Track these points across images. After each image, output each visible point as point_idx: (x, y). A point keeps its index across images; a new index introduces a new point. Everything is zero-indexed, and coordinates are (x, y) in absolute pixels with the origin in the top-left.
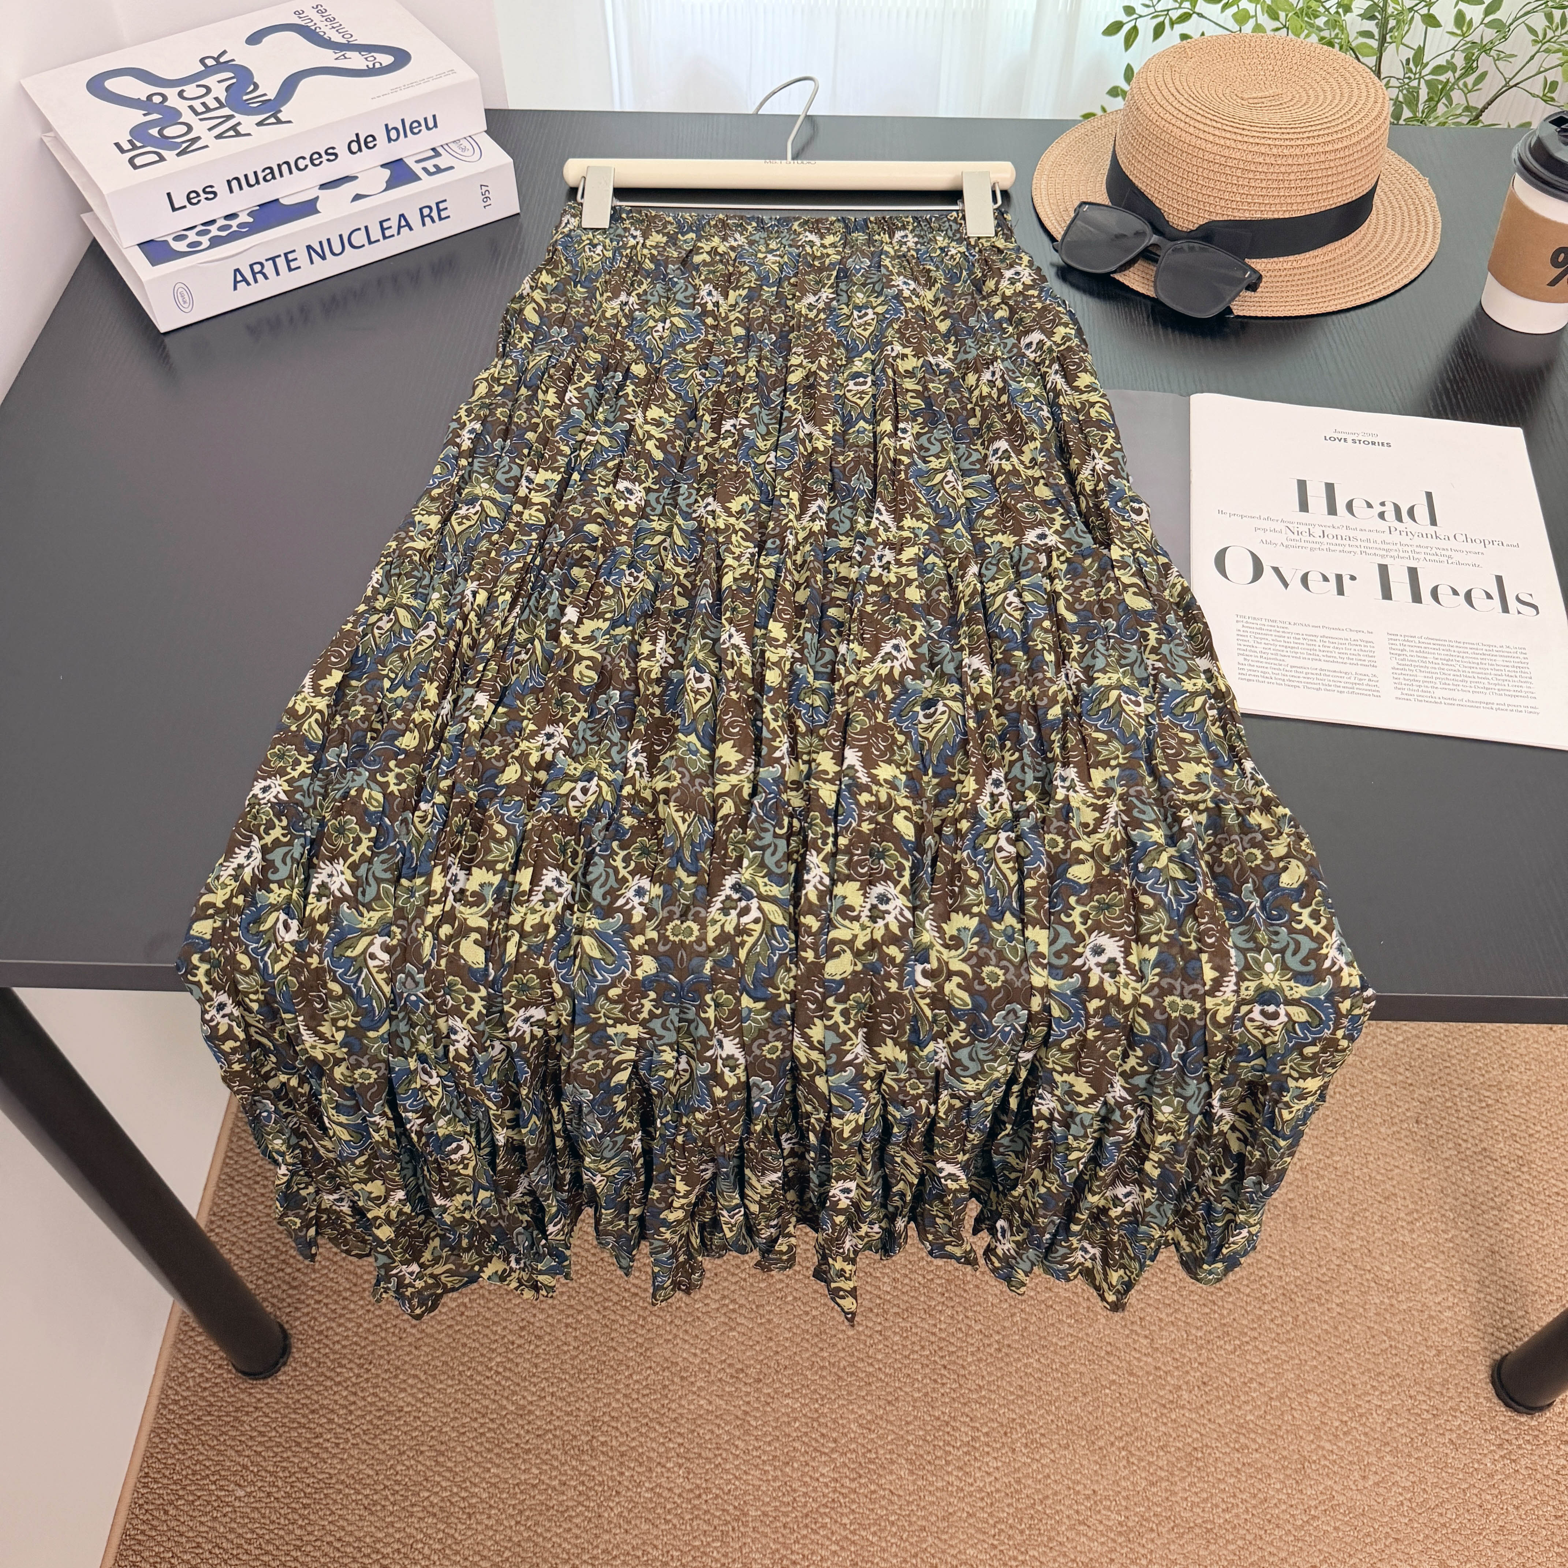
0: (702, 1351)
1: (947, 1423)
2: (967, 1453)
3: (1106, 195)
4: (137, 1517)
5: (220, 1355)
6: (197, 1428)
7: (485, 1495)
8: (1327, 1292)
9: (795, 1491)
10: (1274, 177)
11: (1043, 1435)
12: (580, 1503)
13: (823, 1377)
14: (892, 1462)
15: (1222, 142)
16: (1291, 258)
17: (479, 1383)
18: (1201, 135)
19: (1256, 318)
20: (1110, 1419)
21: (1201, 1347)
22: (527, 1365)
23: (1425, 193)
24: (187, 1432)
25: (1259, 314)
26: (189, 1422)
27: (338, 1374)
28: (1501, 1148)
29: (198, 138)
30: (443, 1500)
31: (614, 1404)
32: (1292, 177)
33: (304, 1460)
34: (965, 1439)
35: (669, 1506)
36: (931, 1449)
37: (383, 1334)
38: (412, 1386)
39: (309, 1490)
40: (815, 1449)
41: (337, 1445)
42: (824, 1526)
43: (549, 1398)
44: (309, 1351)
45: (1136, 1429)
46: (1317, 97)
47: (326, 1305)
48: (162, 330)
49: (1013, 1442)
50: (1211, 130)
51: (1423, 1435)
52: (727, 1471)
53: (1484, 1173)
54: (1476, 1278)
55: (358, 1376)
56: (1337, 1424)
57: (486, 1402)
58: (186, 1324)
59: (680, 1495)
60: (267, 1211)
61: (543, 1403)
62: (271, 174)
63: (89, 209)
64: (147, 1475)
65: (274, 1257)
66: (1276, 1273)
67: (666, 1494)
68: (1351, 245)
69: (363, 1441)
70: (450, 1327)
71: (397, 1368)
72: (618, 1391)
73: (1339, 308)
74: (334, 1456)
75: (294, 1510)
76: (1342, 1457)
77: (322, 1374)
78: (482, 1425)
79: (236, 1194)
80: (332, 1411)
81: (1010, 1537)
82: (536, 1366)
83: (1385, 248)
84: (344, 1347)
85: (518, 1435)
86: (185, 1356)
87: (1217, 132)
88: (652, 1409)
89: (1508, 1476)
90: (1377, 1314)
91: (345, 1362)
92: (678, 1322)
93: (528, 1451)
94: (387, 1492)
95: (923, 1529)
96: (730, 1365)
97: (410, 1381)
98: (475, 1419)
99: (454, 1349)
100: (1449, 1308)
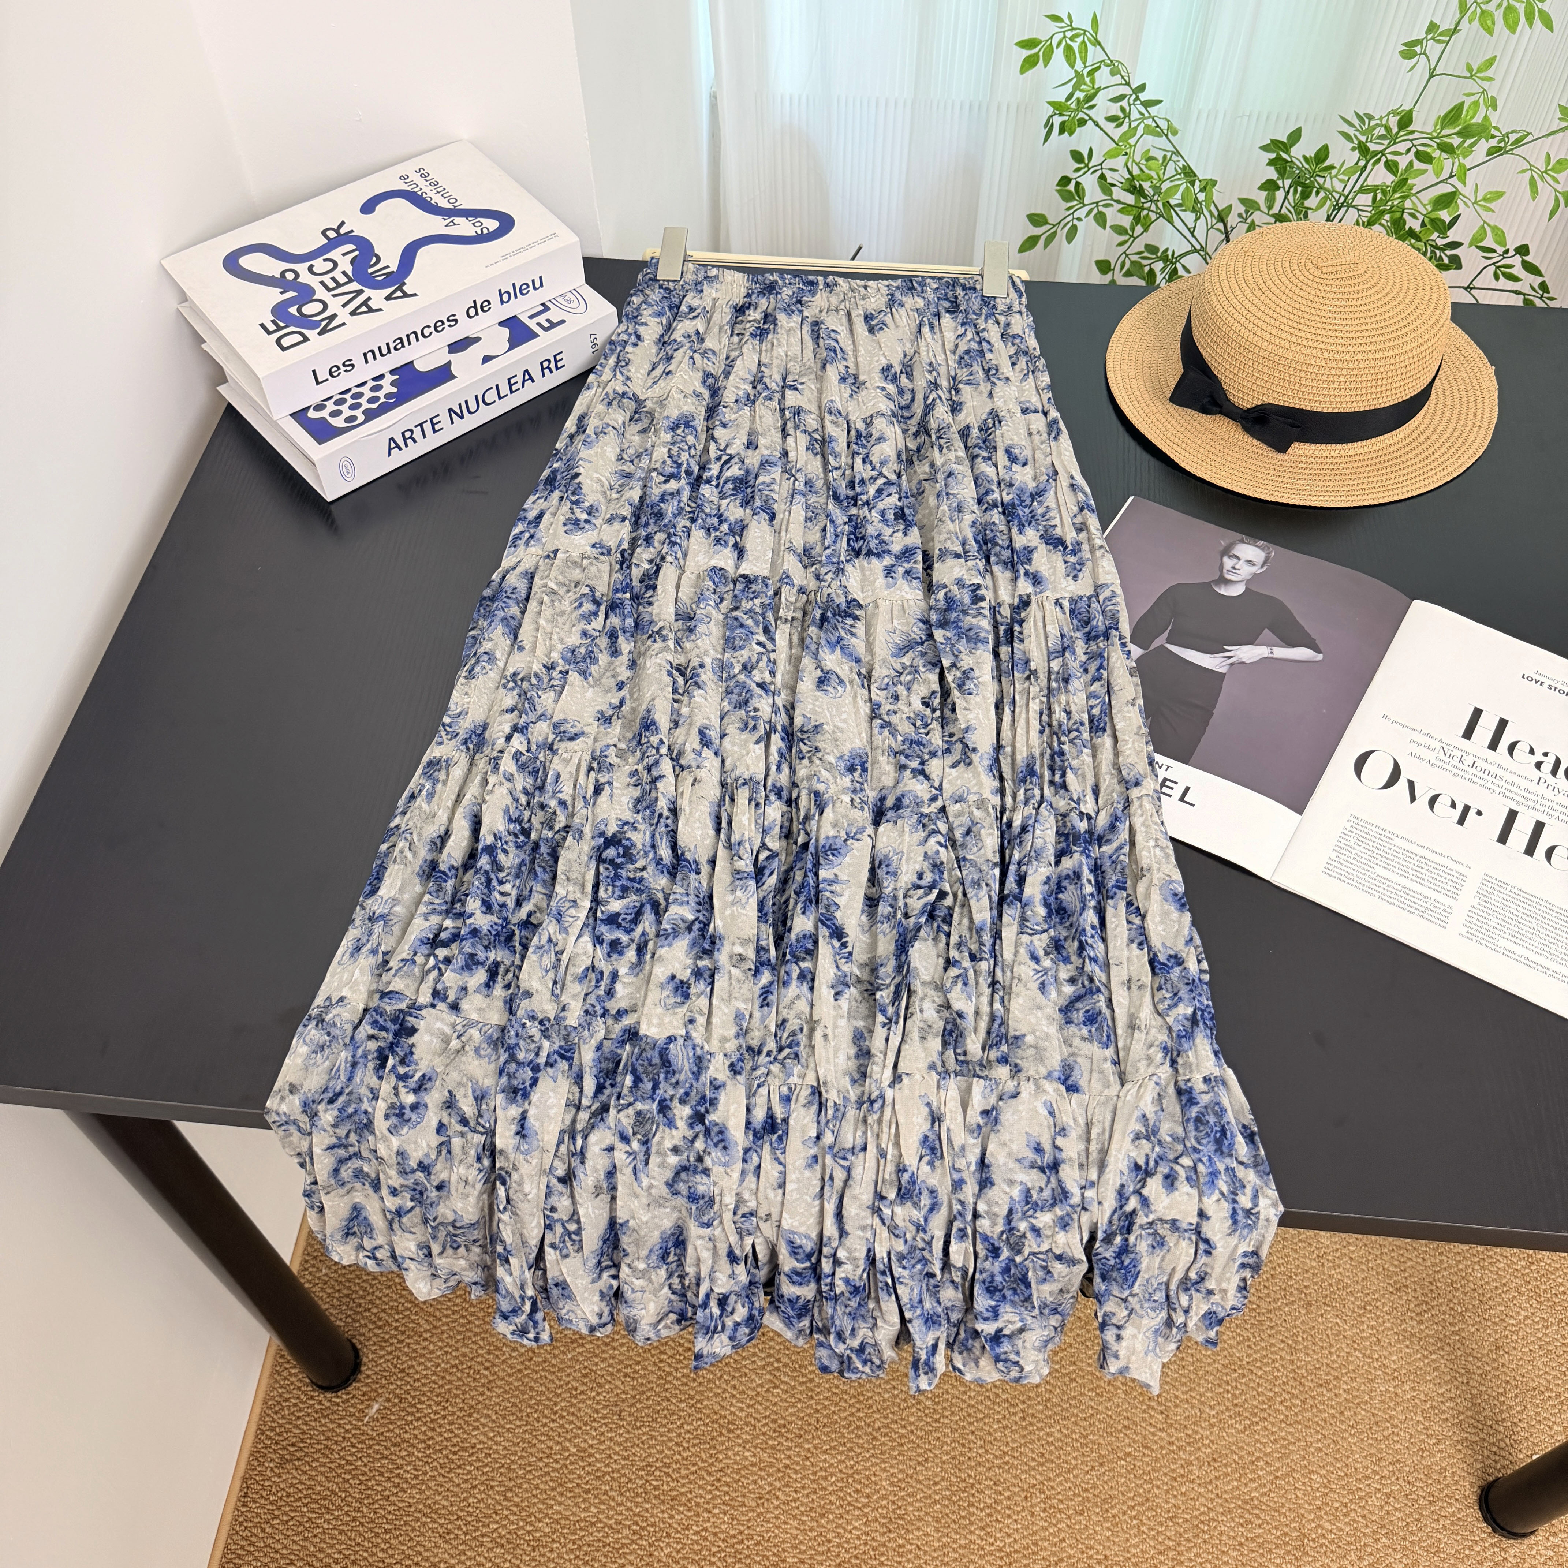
0: (749, 1406)
1: (972, 1486)
2: (989, 1515)
4: (237, 1533)
6: (291, 1454)
7: (547, 1530)
8: (1336, 1378)
9: (829, 1541)
11: (1061, 1501)
12: (633, 1541)
13: (858, 1437)
14: (920, 1519)
17: (544, 1425)
20: (1123, 1489)
21: (1212, 1426)
22: (589, 1411)
24: (282, 1457)
26: (284, 1448)
27: (418, 1410)
29: (334, 316)
30: (510, 1533)
31: (666, 1452)
33: (386, 1489)
34: (989, 1501)
35: (714, 1549)
36: (955, 1508)
37: (459, 1375)
38: (484, 1425)
39: (390, 1517)
40: (849, 1504)
41: (416, 1477)
43: (607, 1443)
47: (408, 1344)
49: (1032, 1507)
51: (1418, 1520)
52: (768, 1522)
55: (436, 1413)
56: (1336, 1505)
57: (550, 1444)
59: (724, 1540)
61: (602, 1447)
64: (246, 1495)
65: (362, 1297)
66: (1289, 1358)
67: (711, 1538)
69: (440, 1474)
70: (520, 1371)
71: (471, 1407)
72: (670, 1440)
75: (377, 1535)
76: (1340, 1538)
77: (404, 1409)
78: (547, 1465)
80: (413, 1446)
82: (597, 1412)
84: (424, 1385)
85: (580, 1477)
86: (281, 1387)
88: (701, 1458)
90: (1382, 1402)
91: (424, 1399)
93: (588, 1491)
94: (460, 1522)
96: (774, 1421)
97: (483, 1420)
98: (541, 1459)
99: (524, 1393)
100: (1451, 1399)
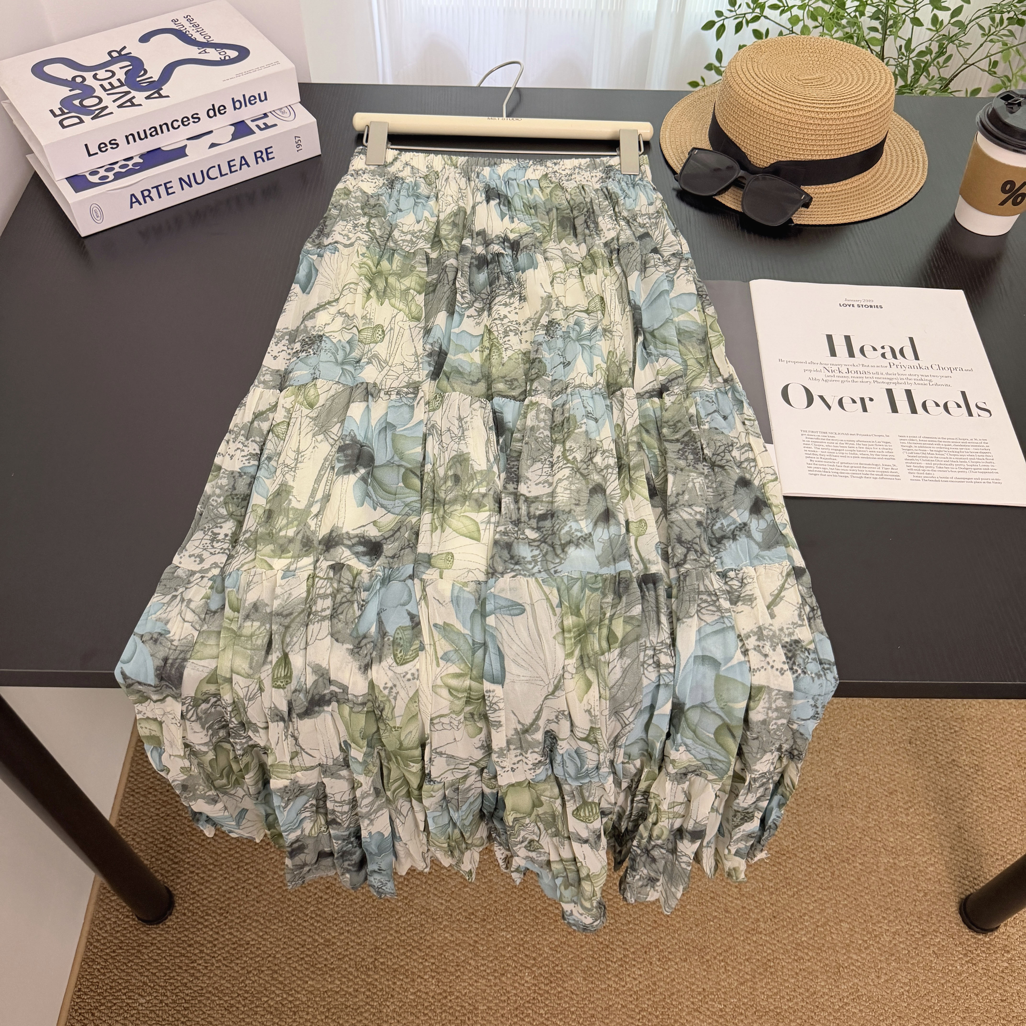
0: (446, 901)
1: (608, 946)
2: (621, 966)
3: (708, 142)
4: (74, 1018)
5: (126, 909)
6: (112, 958)
7: (304, 999)
8: (853, 856)
9: (509, 992)
10: (820, 132)
11: (670, 953)
12: (368, 1003)
13: (526, 917)
14: (572, 972)
15: (786, 110)
16: (831, 185)
18: (772, 105)
19: (809, 225)
20: (713, 941)
21: (772, 893)
22: (331, 912)
23: (917, 141)
24: (106, 961)
25: (810, 223)
26: (107, 954)
27: (206, 920)
28: (964, 759)
29: (106, 107)
30: (277, 1003)
31: (389, 938)
32: (832, 133)
33: (184, 978)
34: (619, 956)
35: (426, 1004)
36: (596, 963)
37: (235, 893)
38: (255, 927)
39: (188, 998)
40: (521, 965)
41: (206, 967)
42: (528, 1015)
43: (346, 934)
44: (186, 905)
45: (730, 948)
46: (847, 79)
47: (197, 874)
48: (83, 235)
49: (650, 958)
50: (779, 102)
51: (916, 948)
52: (465, 982)
53: (954, 776)
54: (949, 845)
55: (219, 921)
56: (860, 942)
57: (304, 937)
58: (104, 888)
59: (433, 997)
60: (157, 812)
61: (342, 937)
62: (155, 131)
63: (32, 152)
64: (80, 990)
65: (162, 843)
66: (820, 844)
67: (424, 996)
68: (869, 176)
69: (223, 964)
70: (280, 887)
71: (246, 915)
73: (863, 218)
74: (204, 975)
75: (179, 1012)
76: (864, 964)
77: (196, 920)
78: (302, 952)
79: (136, 801)
80: (202, 945)
81: (649, 1021)
82: (337, 913)
83: (892, 178)
84: (210, 902)
85: (326, 959)
86: (104, 910)
87: (783, 103)
88: (414, 940)
89: (971, 975)
90: (886, 870)
91: (210, 912)
92: (430, 882)
93: (333, 969)
94: (239, 998)
95: (593, 1016)
96: (465, 910)
97: (254, 924)
98: (298, 949)
99: (283, 902)
100: (932, 865)
